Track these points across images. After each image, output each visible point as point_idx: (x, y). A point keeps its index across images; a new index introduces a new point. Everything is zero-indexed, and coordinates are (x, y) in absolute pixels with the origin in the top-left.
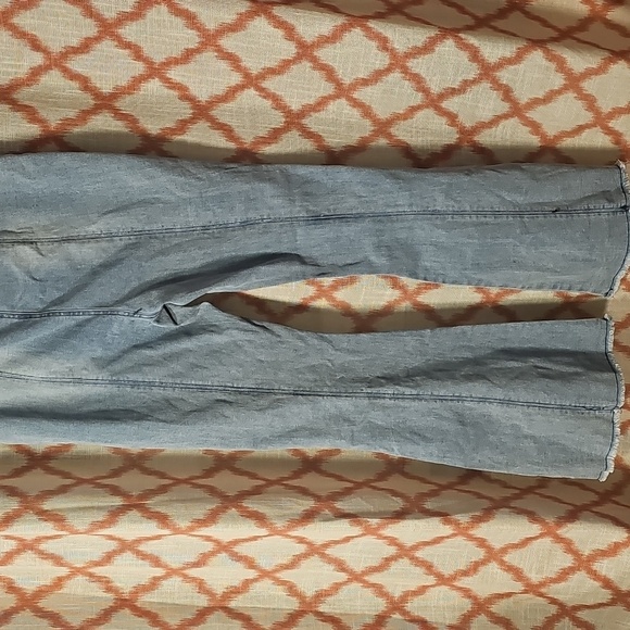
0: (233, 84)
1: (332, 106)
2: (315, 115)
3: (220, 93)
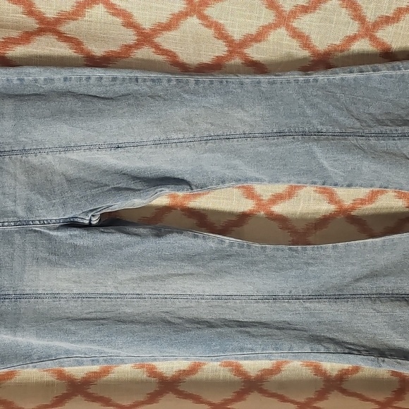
0: (176, 11)
1: (273, 36)
2: (256, 45)
3: (164, 21)
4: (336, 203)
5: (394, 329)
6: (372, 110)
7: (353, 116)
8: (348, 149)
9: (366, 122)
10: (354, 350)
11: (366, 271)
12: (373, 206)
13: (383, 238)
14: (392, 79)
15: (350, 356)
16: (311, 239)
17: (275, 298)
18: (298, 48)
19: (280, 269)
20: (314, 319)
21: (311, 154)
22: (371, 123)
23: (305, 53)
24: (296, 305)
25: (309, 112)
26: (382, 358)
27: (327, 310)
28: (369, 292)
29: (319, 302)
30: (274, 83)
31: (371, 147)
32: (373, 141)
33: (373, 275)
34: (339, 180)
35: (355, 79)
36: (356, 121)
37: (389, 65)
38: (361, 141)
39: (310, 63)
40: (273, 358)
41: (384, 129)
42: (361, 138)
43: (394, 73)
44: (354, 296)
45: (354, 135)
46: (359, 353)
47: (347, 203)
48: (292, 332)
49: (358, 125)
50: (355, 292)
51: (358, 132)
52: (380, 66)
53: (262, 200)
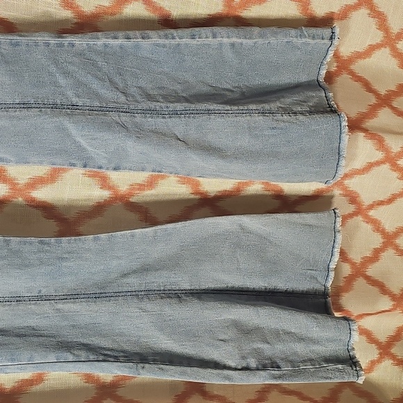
4: (110, 188)
5: (161, 329)
6: (142, 83)
7: (117, 88)
8: (109, 126)
9: (133, 96)
10: (110, 356)
11: (135, 265)
12: (153, 192)
13: (154, 228)
14: (165, 49)
15: (103, 364)
16: (81, 229)
17: (19, 300)
18: (58, 7)
19: (25, 265)
20: (66, 323)
21: (62, 129)
22: (139, 98)
23: (67, 14)
24: (46, 307)
25: (62, 81)
26: (142, 365)
27: (84, 312)
28: (137, 289)
29: (74, 303)
30: (17, 44)
31: (136, 125)
32: (139, 118)
33: (145, 269)
34: (103, 162)
35: (121, 47)
36: (120, 95)
37: (162, 33)
38: (125, 118)
39: (73, 26)
40: (8, 371)
41: (152, 105)
42: (125, 114)
43: (167, 42)
44: (117, 295)
45: (118, 110)
46: (116, 359)
47: (123, 188)
48: (35, 339)
49: (123, 99)
50: (120, 289)
51: (122, 107)
52: (150, 33)
53: (18, 184)
